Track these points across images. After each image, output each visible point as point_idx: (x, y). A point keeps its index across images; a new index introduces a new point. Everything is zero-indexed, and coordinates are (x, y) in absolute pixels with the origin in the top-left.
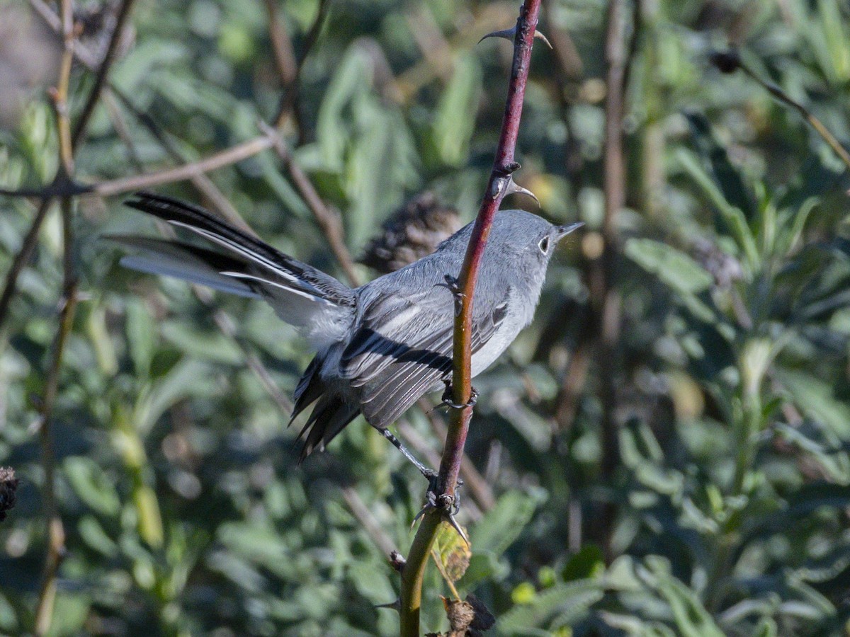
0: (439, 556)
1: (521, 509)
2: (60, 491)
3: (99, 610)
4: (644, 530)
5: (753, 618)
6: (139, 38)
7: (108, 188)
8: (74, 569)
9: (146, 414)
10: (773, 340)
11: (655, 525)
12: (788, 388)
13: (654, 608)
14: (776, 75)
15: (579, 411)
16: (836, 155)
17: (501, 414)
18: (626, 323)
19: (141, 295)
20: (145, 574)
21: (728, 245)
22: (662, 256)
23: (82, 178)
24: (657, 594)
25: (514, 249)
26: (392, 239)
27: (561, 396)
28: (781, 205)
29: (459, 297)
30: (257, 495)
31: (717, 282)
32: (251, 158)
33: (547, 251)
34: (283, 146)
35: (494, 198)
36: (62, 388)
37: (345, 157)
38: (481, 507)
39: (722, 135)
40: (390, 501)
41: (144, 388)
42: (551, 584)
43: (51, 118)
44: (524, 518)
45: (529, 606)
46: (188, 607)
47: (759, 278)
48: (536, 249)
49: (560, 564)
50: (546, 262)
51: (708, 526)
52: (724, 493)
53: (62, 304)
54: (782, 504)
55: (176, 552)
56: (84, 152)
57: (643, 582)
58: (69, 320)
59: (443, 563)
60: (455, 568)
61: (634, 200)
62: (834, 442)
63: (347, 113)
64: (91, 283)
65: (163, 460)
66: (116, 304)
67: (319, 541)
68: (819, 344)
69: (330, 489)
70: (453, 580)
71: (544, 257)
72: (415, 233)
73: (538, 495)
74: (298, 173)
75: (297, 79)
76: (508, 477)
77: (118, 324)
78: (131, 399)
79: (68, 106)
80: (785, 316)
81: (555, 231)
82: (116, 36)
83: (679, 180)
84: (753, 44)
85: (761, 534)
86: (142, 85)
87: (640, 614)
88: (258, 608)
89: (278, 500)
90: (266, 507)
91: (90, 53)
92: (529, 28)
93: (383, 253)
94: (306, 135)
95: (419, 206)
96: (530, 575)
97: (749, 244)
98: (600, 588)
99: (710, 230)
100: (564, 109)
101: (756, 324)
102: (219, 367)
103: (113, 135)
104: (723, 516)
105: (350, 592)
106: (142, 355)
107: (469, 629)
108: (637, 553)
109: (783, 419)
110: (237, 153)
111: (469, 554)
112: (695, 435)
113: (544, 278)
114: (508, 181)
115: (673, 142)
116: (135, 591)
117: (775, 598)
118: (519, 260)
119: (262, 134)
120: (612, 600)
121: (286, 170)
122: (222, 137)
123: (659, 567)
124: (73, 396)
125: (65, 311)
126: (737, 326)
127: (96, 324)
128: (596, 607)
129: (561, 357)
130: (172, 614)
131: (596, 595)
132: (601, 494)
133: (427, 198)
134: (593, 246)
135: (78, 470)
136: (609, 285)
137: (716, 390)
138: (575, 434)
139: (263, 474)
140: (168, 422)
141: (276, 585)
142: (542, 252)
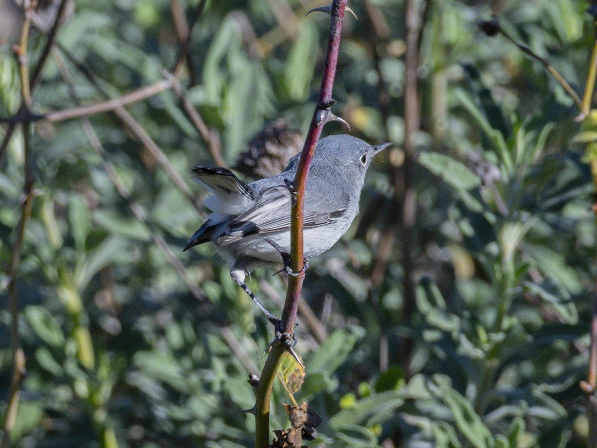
0: (283, 376)
1: (346, 342)
2: (22, 329)
3: (50, 413)
4: (433, 356)
5: (509, 418)
6: (77, 10)
7: (56, 116)
8: (33, 384)
9: (82, 276)
10: (523, 223)
11: (441, 353)
12: (534, 257)
13: (440, 411)
14: (526, 37)
15: (387, 273)
16: (567, 94)
17: (333, 275)
18: (420, 211)
19: (80, 191)
20: (82, 388)
21: (491, 157)
22: (445, 164)
23: (38, 110)
24: (441, 401)
25: (342, 163)
26: (255, 152)
27: (375, 262)
28: (528, 129)
29: (294, 194)
30: (161, 332)
31: (483, 183)
32: (156, 96)
33: (366, 163)
34: (179, 87)
35: (318, 124)
36: (23, 257)
37: (223, 95)
38: (318, 341)
39: (488, 80)
40: (254, 336)
41: (81, 257)
42: (367, 395)
43: (16, 67)
44: (348, 348)
45: (352, 410)
46: (112, 411)
47: (513, 180)
48: (358, 162)
49: (373, 381)
50: (365, 171)
51: (478, 353)
52: (488, 331)
53: (23, 197)
54: (529, 338)
55: (104, 372)
56: (39, 91)
57: (432, 393)
58: (29, 209)
59: (285, 381)
60: (294, 384)
61: (426, 125)
62: (566, 296)
63: (223, 63)
64: (44, 183)
65: (95, 308)
66: (62, 197)
67: (204, 365)
68: (555, 226)
69: (212, 327)
70: (293, 393)
71: (364, 167)
72: (272, 148)
73: (359, 332)
74: (190, 105)
75: (189, 39)
76: (337, 319)
77: (63, 213)
78: (72, 265)
79: (27, 59)
80: (531, 207)
81: (371, 149)
82: (61, 9)
83: (457, 111)
84: (509, 15)
85: (515, 359)
86: (80, 44)
87: (430, 416)
88: (161, 412)
89: (175, 336)
90: (167, 341)
91: (43, 20)
92: (341, 5)
93: (249, 162)
94: (195, 79)
95: (274, 129)
96: (352, 388)
97: (506, 155)
98: (401, 397)
99: (479, 146)
100: (376, 61)
101: (511, 212)
102: (134, 242)
103: (60, 79)
104: (487, 347)
105: (226, 400)
106: (80, 234)
107: (304, 426)
108: (428, 373)
109: (530, 279)
110: (147, 92)
111: (303, 375)
112: (469, 290)
113: (363, 182)
114: (328, 112)
115: (453, 84)
116: (76, 400)
117: (524, 404)
118: (346, 170)
119: (164, 78)
120: (410, 405)
121: (181, 104)
122: (136, 81)
123: (443, 383)
124: (32, 263)
125: (25, 203)
126: (497, 213)
127: (48, 212)
128: (399, 410)
129: (374, 236)
130: (101, 416)
131: (398, 402)
132: (403, 332)
133: (280, 123)
134: (397, 158)
135: (35, 315)
136: (408, 185)
137: (482, 259)
138: (385, 289)
139: (165, 317)
140: (99, 281)
141: (175, 396)
142: (362, 164)
